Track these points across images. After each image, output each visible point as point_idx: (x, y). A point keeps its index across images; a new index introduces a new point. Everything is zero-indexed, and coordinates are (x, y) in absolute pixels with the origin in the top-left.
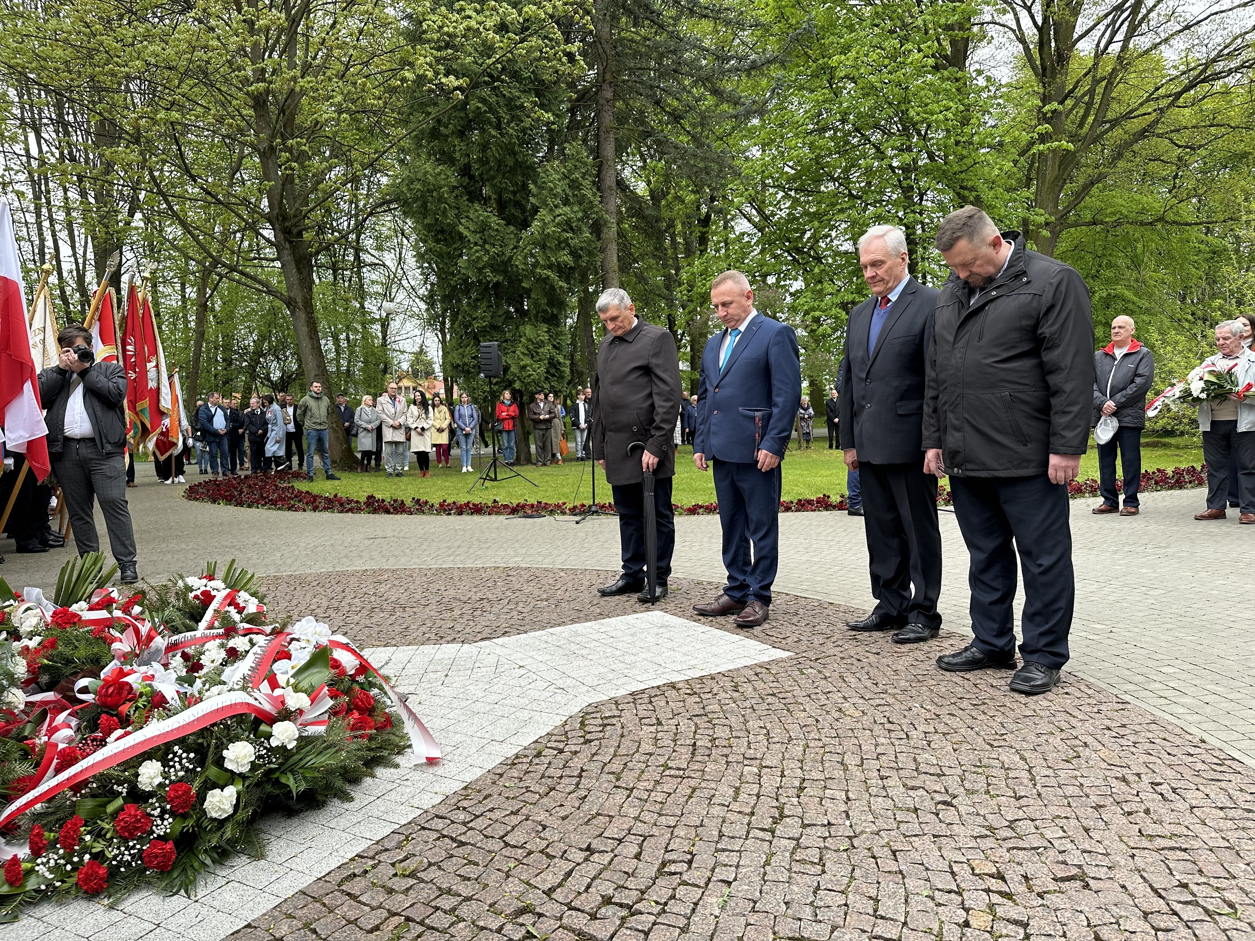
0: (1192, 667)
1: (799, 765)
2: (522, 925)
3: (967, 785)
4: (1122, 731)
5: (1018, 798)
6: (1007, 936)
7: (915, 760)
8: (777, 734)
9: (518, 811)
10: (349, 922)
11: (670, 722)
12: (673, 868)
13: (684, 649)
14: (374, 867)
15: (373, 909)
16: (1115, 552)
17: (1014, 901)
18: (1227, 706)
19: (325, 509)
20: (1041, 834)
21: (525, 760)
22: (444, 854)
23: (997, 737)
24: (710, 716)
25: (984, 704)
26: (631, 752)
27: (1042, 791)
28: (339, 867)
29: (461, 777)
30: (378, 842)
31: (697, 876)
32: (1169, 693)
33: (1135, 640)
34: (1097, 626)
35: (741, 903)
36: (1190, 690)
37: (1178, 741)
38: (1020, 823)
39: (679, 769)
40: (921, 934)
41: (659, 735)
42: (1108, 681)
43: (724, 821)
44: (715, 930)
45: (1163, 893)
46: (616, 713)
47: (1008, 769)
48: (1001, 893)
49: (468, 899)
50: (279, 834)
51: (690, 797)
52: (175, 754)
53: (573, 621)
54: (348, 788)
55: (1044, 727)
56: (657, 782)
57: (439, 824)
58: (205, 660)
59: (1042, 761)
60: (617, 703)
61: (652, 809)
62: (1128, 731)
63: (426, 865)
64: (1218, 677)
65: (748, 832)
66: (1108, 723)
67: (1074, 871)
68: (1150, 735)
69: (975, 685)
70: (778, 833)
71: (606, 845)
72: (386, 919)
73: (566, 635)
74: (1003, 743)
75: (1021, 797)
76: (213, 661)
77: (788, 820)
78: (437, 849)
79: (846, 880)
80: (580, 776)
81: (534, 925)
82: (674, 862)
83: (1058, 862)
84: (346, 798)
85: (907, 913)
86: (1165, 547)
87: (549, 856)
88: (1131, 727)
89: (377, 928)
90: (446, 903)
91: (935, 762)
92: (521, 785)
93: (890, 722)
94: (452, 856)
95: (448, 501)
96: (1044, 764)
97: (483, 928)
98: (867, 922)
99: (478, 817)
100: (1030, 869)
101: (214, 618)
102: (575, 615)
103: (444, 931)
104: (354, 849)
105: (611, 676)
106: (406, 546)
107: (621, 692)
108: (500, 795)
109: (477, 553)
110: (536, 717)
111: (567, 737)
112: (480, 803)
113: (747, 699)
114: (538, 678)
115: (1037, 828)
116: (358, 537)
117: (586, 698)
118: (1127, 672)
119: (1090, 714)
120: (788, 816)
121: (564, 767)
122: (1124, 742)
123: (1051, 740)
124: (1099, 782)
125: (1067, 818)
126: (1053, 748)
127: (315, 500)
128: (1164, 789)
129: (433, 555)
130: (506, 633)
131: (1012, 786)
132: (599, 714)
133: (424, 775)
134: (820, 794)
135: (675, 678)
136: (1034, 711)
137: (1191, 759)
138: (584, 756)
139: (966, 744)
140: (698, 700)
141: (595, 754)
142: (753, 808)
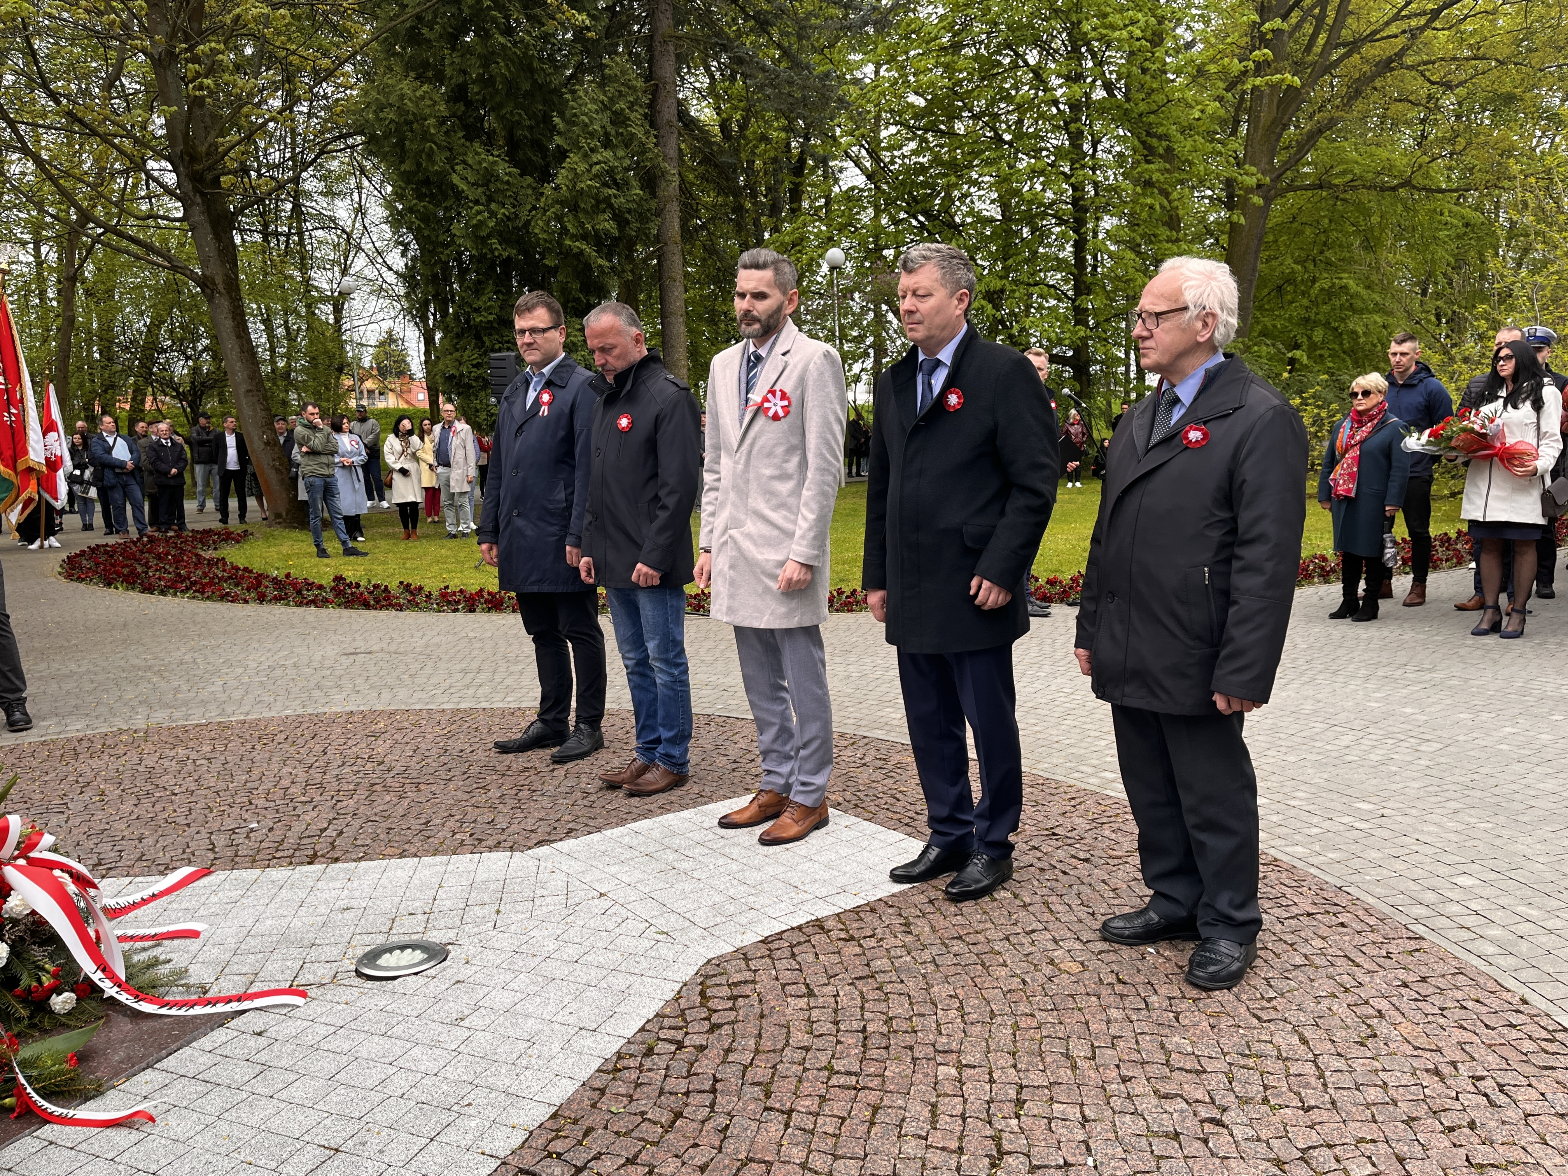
0: (1494, 876)
1: (1011, 1061)
3: (1238, 1089)
4: (1424, 989)
5: (1307, 1110)
7: (1162, 1046)
8: (975, 1007)
9: (636, 1156)
11: (825, 990)
16: (1367, 679)
18: (1544, 939)
19: (277, 599)
21: (632, 1063)
23: (1265, 1003)
24: (880, 978)
26: (779, 1046)
27: (1336, 1095)
29: (546, 1096)
32: (1471, 921)
33: (1415, 830)
34: (1361, 805)
36: (1498, 916)
37: (1494, 1003)
38: (1315, 1153)
39: (849, 1073)
41: (815, 1013)
42: (1390, 900)
46: (748, 975)
47: (1287, 1059)
51: (872, 1124)
53: (663, 809)
55: (1324, 987)
56: (823, 1099)
59: (1329, 1045)
60: (746, 958)
61: (823, 1147)
64: (1530, 893)
66: (1402, 974)
68: (1458, 995)
73: (657, 834)
74: (1273, 1015)
75: (1311, 1108)
77: (1009, 1159)
80: (713, 1091)
86: (1429, 671)
88: (1433, 982)
91: (1190, 1049)
92: (633, 1107)
93: (1120, 981)
95: (455, 584)
96: (1333, 1050)
99: (580, 1170)
105: (731, 908)
106: (403, 668)
107: (750, 938)
108: (606, 1128)
109: (507, 682)
110: (636, 985)
111: (685, 1020)
112: (580, 1143)
113: (924, 947)
114: (630, 915)
115: (1338, 1161)
116: (331, 651)
117: (702, 951)
118: (1413, 886)
119: (1379, 960)
120: (1009, 1153)
121: (689, 1075)
122: (1429, 1009)
123: (1335, 1008)
124: (1406, 1079)
125: (1373, 1141)
126: (1339, 1022)
127: (259, 584)
128: (1488, 1085)
129: (444, 686)
130: (571, 830)
131: (1296, 1089)
132: (725, 977)
133: (493, 1095)
134: (1046, 1112)
135: (823, 911)
136: (1306, 956)
137: (1514, 1034)
138: (714, 1054)
139: (1224, 1018)
140: (858, 950)
141: (728, 1051)
142: (961, 1139)
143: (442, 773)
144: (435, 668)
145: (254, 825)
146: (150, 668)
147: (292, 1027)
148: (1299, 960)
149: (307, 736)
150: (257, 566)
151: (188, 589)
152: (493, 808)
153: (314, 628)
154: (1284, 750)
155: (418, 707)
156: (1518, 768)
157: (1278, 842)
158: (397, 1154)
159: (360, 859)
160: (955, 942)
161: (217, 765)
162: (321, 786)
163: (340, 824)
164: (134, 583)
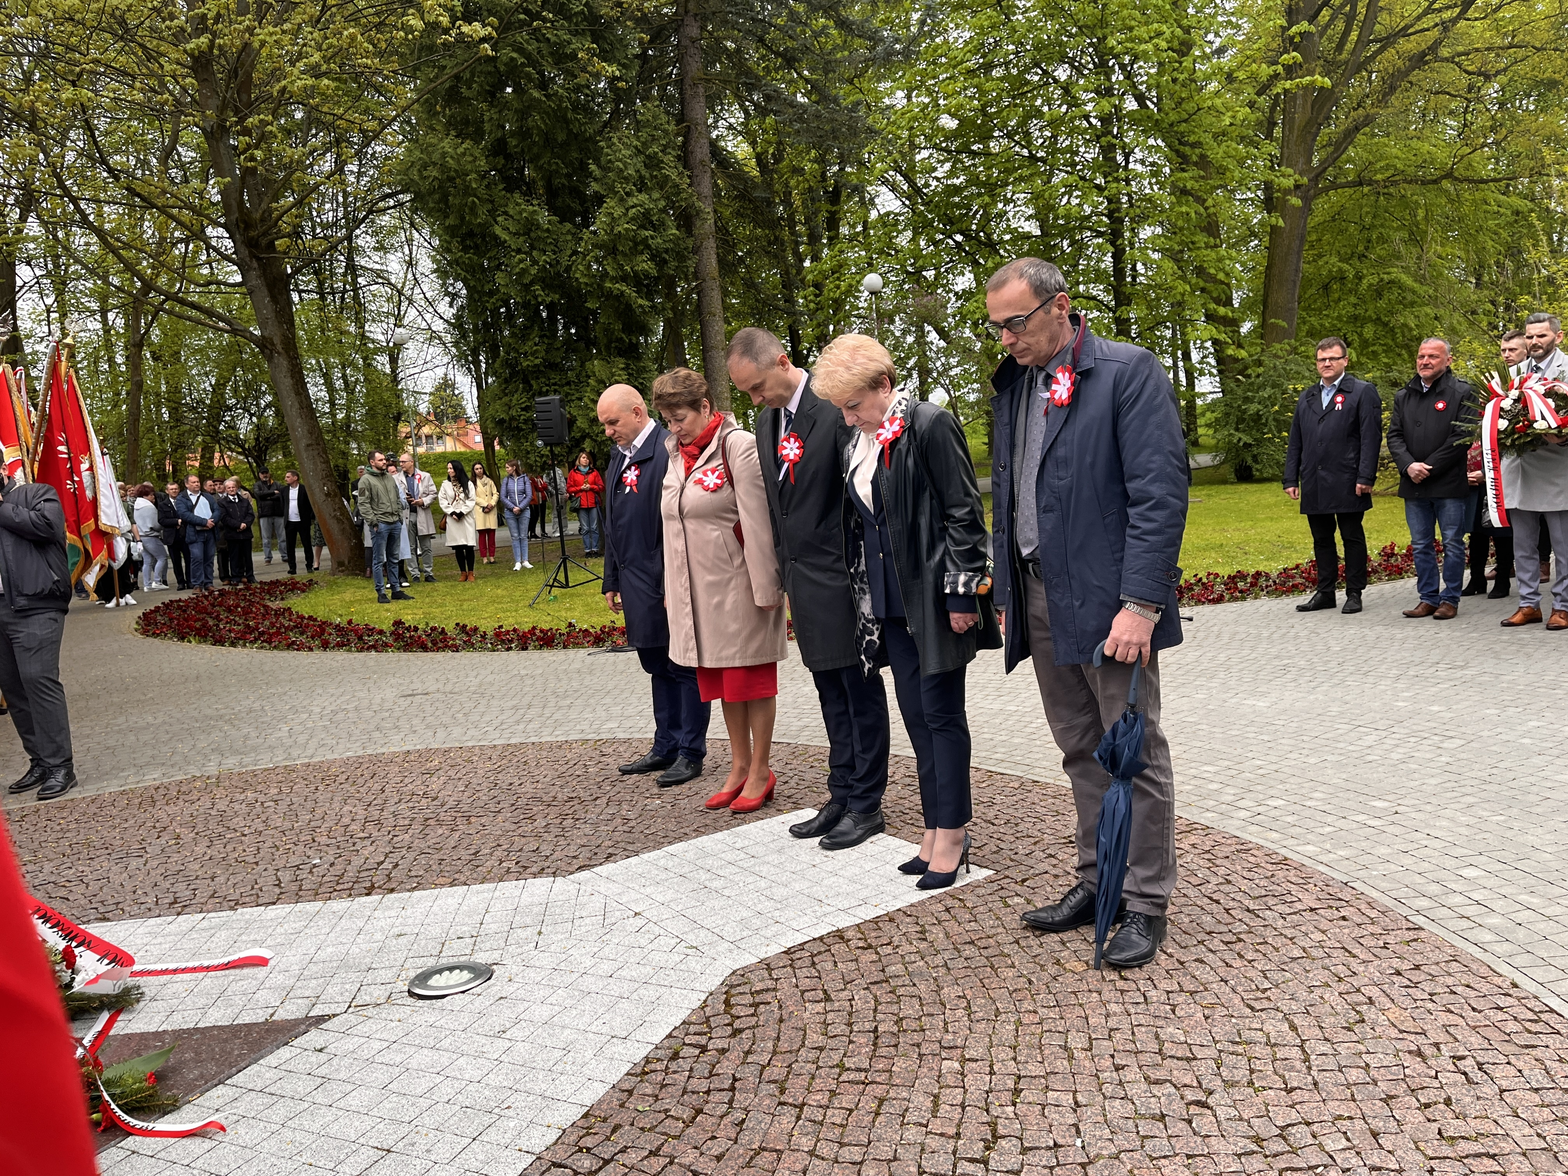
0: (1500, 866)
1: (1011, 1054)
3: (1225, 1073)
4: (1416, 976)
5: (1289, 1091)
7: (1157, 1037)
8: (981, 1006)
9: (659, 1149)
11: (841, 995)
16: (1398, 678)
18: (1543, 926)
19: (340, 645)
20: (1320, 1145)
21: (659, 1066)
23: (1259, 994)
24: (893, 982)
25: (1240, 940)
26: (795, 1047)
27: (1319, 1077)
29: (580, 1098)
32: (1473, 911)
33: (1427, 825)
34: (1376, 803)
36: (1499, 905)
37: (1485, 987)
38: (1293, 1130)
39: (859, 1070)
41: (830, 1017)
42: (1394, 894)
43: (923, 1150)
46: (770, 984)
47: (1275, 1045)
51: (877, 1114)
53: (698, 832)
55: (1318, 976)
56: (833, 1093)
59: (1317, 1031)
60: (769, 968)
61: (831, 1136)
62: (1423, 977)
64: (1533, 881)
65: (955, 1166)
66: (1396, 963)
68: (1450, 981)
69: (1227, 911)
70: (992, 1164)
73: (690, 856)
74: (1266, 1004)
75: (1293, 1089)
77: (1003, 1142)
80: (732, 1089)
86: (1462, 668)
88: (1427, 969)
91: (1183, 1039)
92: (658, 1106)
93: (1121, 978)
95: (508, 623)
96: (1320, 1036)
99: (606, 1162)
105: (757, 922)
106: (457, 707)
107: (774, 950)
108: (632, 1124)
109: (555, 717)
110: (666, 996)
111: (709, 1027)
112: (608, 1139)
113: (938, 952)
114: (662, 932)
115: (1314, 1137)
116: (390, 694)
117: (728, 962)
118: (1418, 879)
119: (1375, 951)
120: (1003, 1137)
121: (711, 1075)
122: (1418, 994)
123: (1326, 997)
124: (1389, 1060)
125: (1350, 1118)
126: (1329, 1009)
127: (323, 631)
128: (1468, 1065)
129: (496, 723)
130: (610, 855)
131: (1281, 1072)
132: (748, 986)
133: (531, 1098)
134: (1041, 1099)
135: (844, 922)
136: (1304, 950)
137: (1500, 1016)
138: (734, 1055)
139: (1220, 1008)
140: (875, 957)
141: (748, 1053)
142: (959, 1126)
143: (492, 806)
144: (488, 706)
145: (317, 861)
146: (221, 717)
147: (350, 1044)
148: (1297, 953)
149: (367, 776)
150: (321, 614)
151: (256, 639)
152: (538, 836)
153: (375, 673)
154: (1305, 752)
155: (470, 744)
156: (1537, 760)
157: (1290, 842)
158: (442, 1152)
159: (414, 889)
160: (967, 947)
161: (283, 807)
162: (379, 823)
163: (395, 857)
164: (206, 636)
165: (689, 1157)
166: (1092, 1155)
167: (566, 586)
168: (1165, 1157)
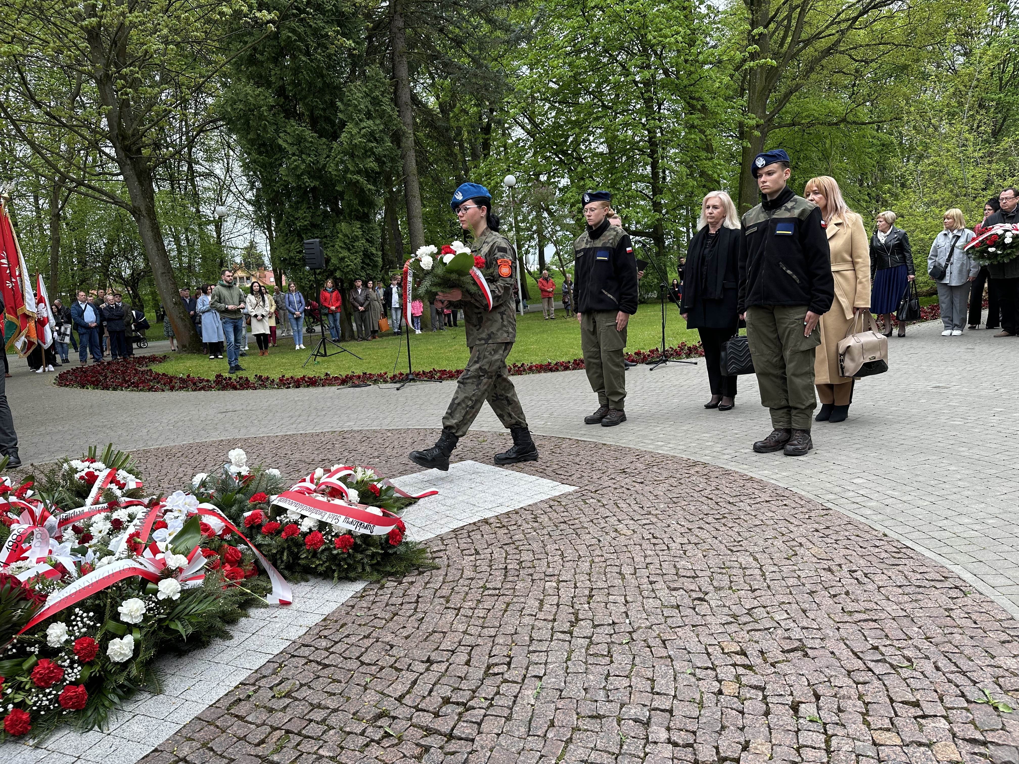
0: (875, 477)
1: (588, 577)
2: (381, 727)
3: (715, 583)
4: (827, 532)
5: (753, 591)
6: (750, 698)
7: (675, 566)
8: (570, 554)
9: (370, 635)
10: (240, 739)
11: (485, 551)
12: (496, 670)
13: (492, 491)
14: (255, 692)
15: (258, 726)
17: (754, 671)
18: (900, 506)
19: (181, 388)
20: (772, 617)
21: (371, 593)
22: (312, 675)
23: (736, 544)
24: (517, 544)
25: (724, 517)
26: (457, 579)
27: (770, 583)
28: (226, 695)
29: (320, 611)
30: (256, 671)
31: (515, 674)
32: (858, 500)
33: (833, 459)
35: (551, 693)
36: (875, 496)
37: (868, 537)
38: (755, 610)
39: (495, 589)
40: (687, 703)
41: (478, 563)
42: (815, 493)
43: (533, 628)
44: (532, 716)
45: (860, 655)
46: (443, 547)
47: (745, 568)
48: (744, 666)
49: (335, 710)
50: (173, 672)
51: (506, 611)
52: (76, 615)
53: (402, 474)
54: (227, 628)
55: (770, 533)
56: (479, 601)
57: (306, 652)
58: (93, 530)
59: (770, 560)
60: (442, 539)
61: (477, 623)
62: (831, 532)
63: (298, 686)
64: (895, 484)
65: (552, 636)
66: (816, 526)
67: (797, 644)
68: (847, 534)
69: (717, 503)
70: (575, 634)
71: (442, 656)
72: (270, 734)
74: (740, 548)
75: (756, 590)
76: (100, 532)
77: (582, 622)
78: (306, 673)
79: (629, 667)
80: (417, 602)
81: (390, 726)
82: (496, 664)
83: (784, 638)
84: (226, 636)
85: (676, 688)
87: (397, 669)
88: (833, 528)
89: (262, 742)
90: (318, 715)
91: (690, 567)
92: (370, 613)
93: (654, 537)
94: (319, 677)
95: (288, 374)
96: (771, 563)
97: (349, 733)
98: (646, 698)
99: (336, 643)
100: (764, 645)
101: (99, 495)
102: (402, 468)
103: (318, 739)
104: (237, 678)
105: (436, 517)
107: (445, 530)
108: (353, 623)
109: (315, 420)
112: (338, 631)
113: (544, 528)
115: (768, 613)
116: (212, 412)
118: (828, 485)
119: (804, 520)
120: (582, 620)
121: (404, 596)
122: (829, 541)
123: (775, 543)
124: (812, 574)
125: (789, 603)
126: (777, 549)
127: (171, 381)
128: (858, 574)
129: (278, 424)
131: (748, 581)
133: (290, 612)
134: (605, 600)
135: (488, 515)
136: (762, 521)
137: (877, 550)
138: (419, 585)
139: (712, 551)
140: (506, 531)
141: (427, 584)
142: (555, 615)
144: (274, 416)
146: (105, 426)
148: (758, 523)
149: (195, 453)
150: (170, 372)
151: (129, 386)
153: (203, 401)
157: (754, 469)
160: (562, 524)
164: (98, 385)
165: (389, 638)
166: (635, 627)
167: (325, 355)
168: (679, 627)
